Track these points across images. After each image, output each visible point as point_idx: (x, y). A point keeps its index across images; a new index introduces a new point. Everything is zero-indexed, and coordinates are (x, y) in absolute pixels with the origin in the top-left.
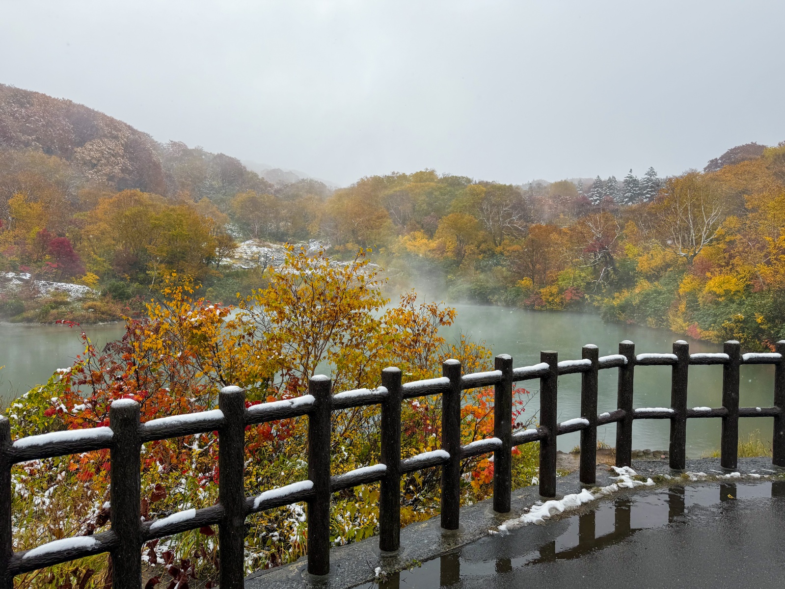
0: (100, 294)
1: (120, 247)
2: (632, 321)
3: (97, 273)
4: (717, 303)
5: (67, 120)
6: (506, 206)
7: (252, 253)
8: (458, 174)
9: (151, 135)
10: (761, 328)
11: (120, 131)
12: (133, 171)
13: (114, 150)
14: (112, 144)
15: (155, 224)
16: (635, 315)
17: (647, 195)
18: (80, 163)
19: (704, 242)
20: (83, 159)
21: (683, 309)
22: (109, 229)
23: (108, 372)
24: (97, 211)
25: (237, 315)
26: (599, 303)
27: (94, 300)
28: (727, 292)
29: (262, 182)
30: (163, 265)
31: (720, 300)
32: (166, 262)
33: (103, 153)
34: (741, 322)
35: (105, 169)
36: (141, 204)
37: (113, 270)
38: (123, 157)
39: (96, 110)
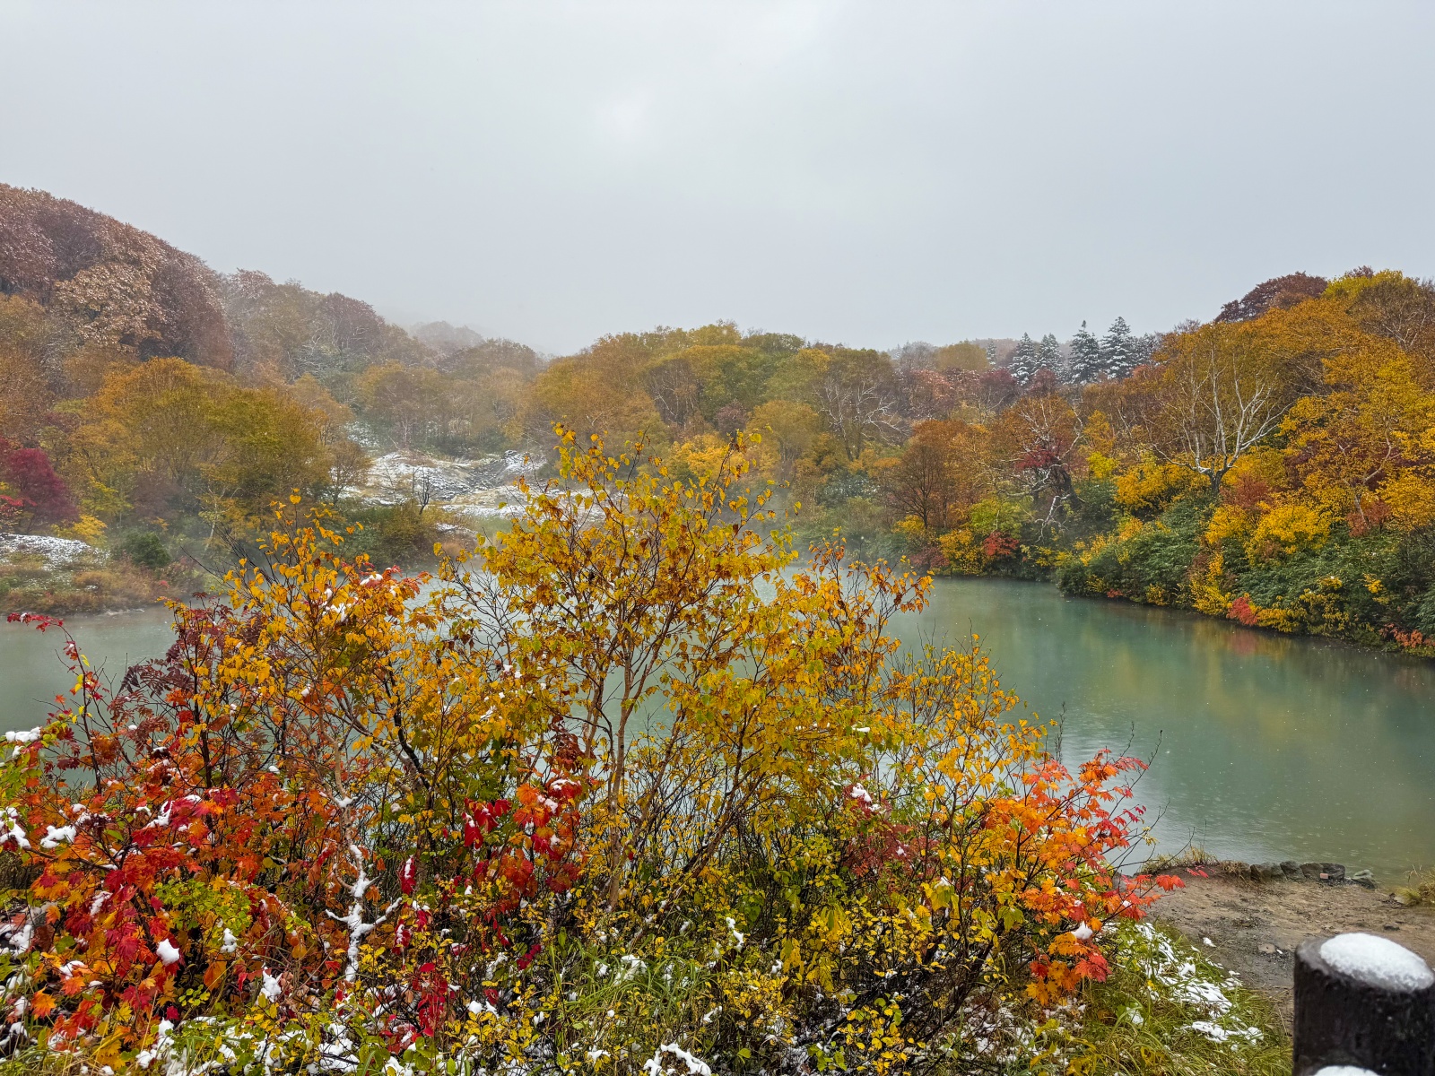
0: (107, 555)
1: (147, 466)
2: (1116, 593)
3: (101, 515)
4: (1283, 558)
5: (40, 229)
6: (867, 387)
7: (398, 476)
8: (780, 330)
9: (202, 259)
10: (1377, 603)
11: (144, 250)
12: (169, 325)
13: (132, 287)
14: (127, 274)
15: (215, 422)
16: (1123, 581)
17: (1114, 368)
18: (66, 311)
19: (1241, 447)
20: (72, 302)
21: (1218, 570)
22: (124, 432)
23: (131, 734)
24: (102, 398)
25: (433, 595)
26: (1047, 560)
27: (96, 567)
28: (1300, 537)
29: (415, 345)
30: (231, 501)
31: (1289, 550)
32: (236, 495)
33: (111, 293)
34: (1336, 592)
35: (114, 322)
36: (187, 386)
37: (134, 511)
38: (149, 299)
39: (96, 211)
